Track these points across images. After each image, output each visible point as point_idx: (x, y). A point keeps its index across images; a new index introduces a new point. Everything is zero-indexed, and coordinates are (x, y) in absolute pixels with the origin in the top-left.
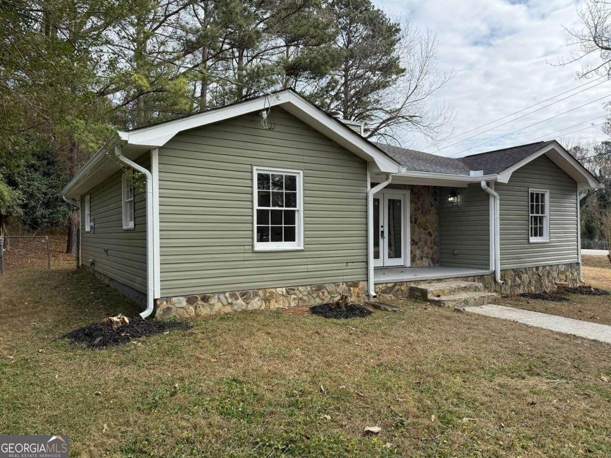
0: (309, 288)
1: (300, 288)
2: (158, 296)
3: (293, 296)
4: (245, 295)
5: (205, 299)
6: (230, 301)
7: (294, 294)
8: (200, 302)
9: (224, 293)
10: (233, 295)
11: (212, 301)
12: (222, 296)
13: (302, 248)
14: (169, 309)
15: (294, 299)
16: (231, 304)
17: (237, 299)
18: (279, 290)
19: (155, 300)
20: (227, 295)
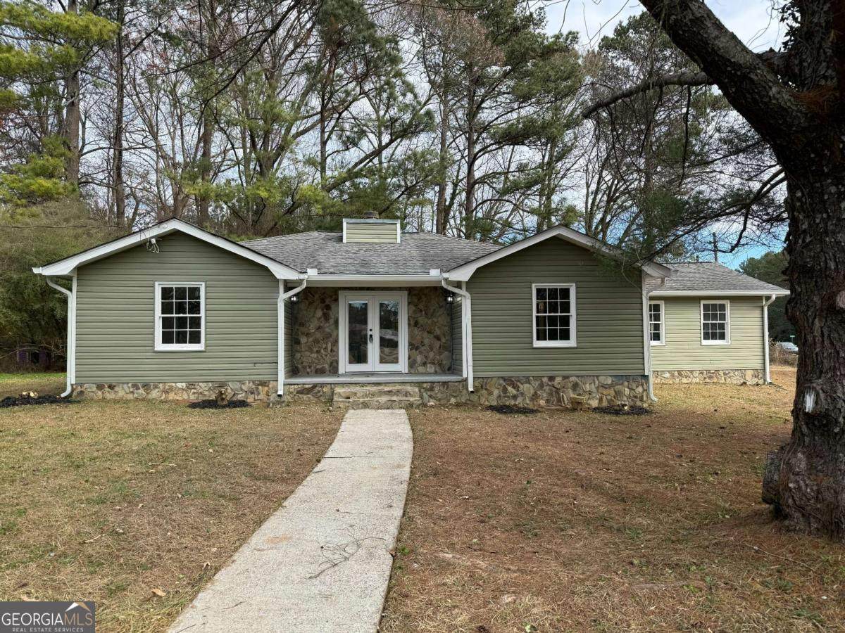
0: (210, 385)
1: (200, 384)
2: (74, 382)
3: (193, 390)
4: (146, 386)
5: (111, 387)
6: (131, 390)
7: (195, 389)
8: (107, 389)
9: (128, 383)
10: (135, 386)
11: (116, 389)
12: (125, 386)
13: (203, 349)
14: (82, 392)
15: (194, 393)
16: (132, 392)
17: (138, 388)
18: (179, 385)
19: (72, 385)
20: (130, 385)
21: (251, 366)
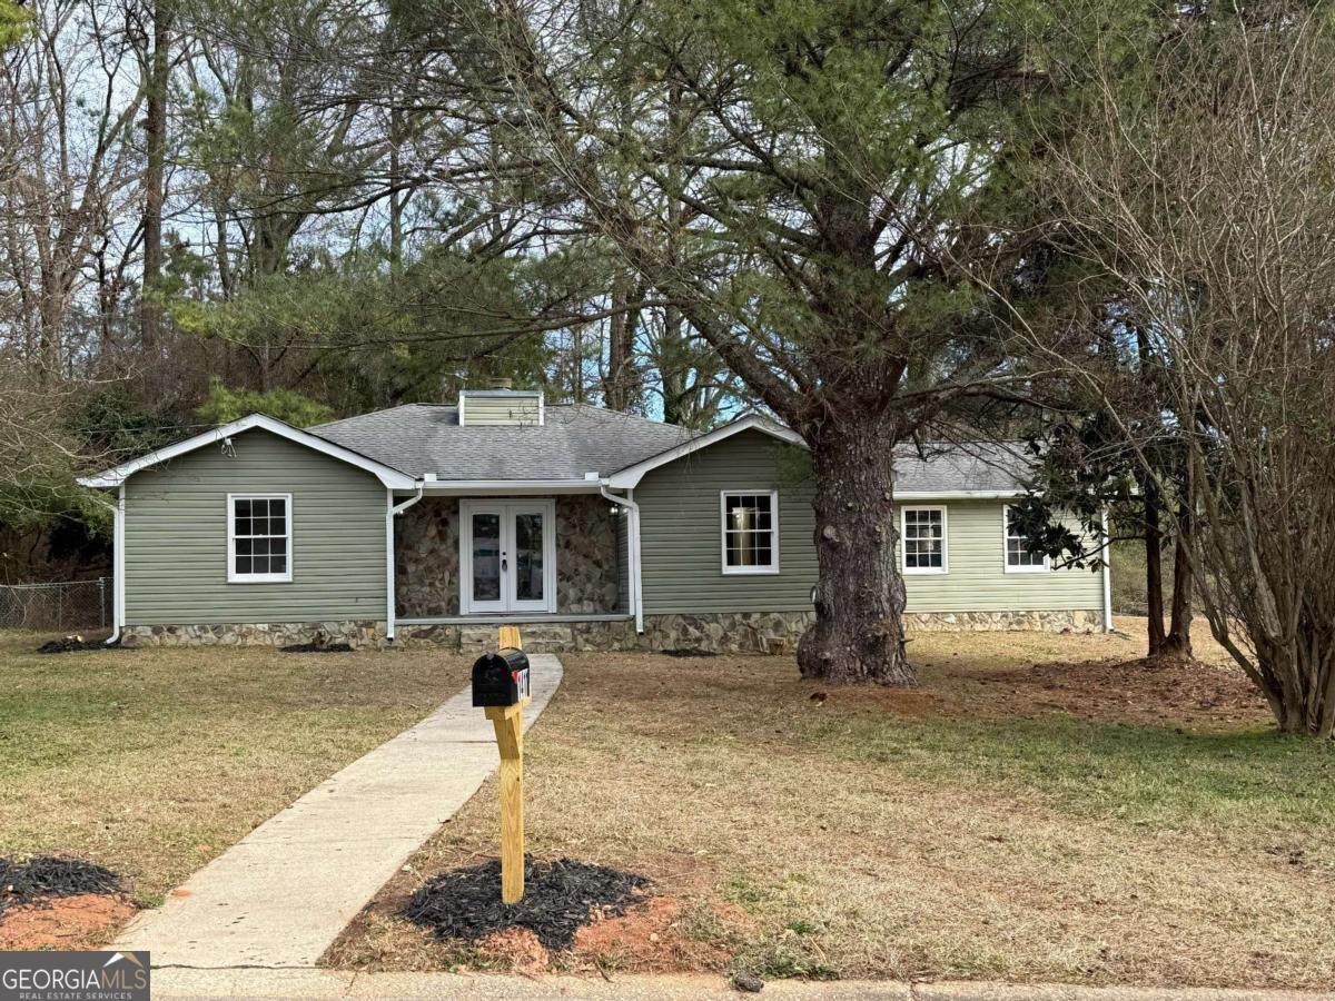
0: (300, 626)
1: (287, 625)
2: (123, 624)
3: (278, 634)
4: (216, 629)
5: (171, 630)
6: (198, 633)
7: (280, 631)
8: (166, 633)
9: (193, 625)
10: (203, 628)
11: (179, 633)
12: (190, 629)
13: (291, 580)
14: (133, 637)
15: (279, 637)
16: (200, 637)
17: (206, 631)
18: (260, 626)
19: (121, 628)
20: (196, 627)
21: (354, 600)
